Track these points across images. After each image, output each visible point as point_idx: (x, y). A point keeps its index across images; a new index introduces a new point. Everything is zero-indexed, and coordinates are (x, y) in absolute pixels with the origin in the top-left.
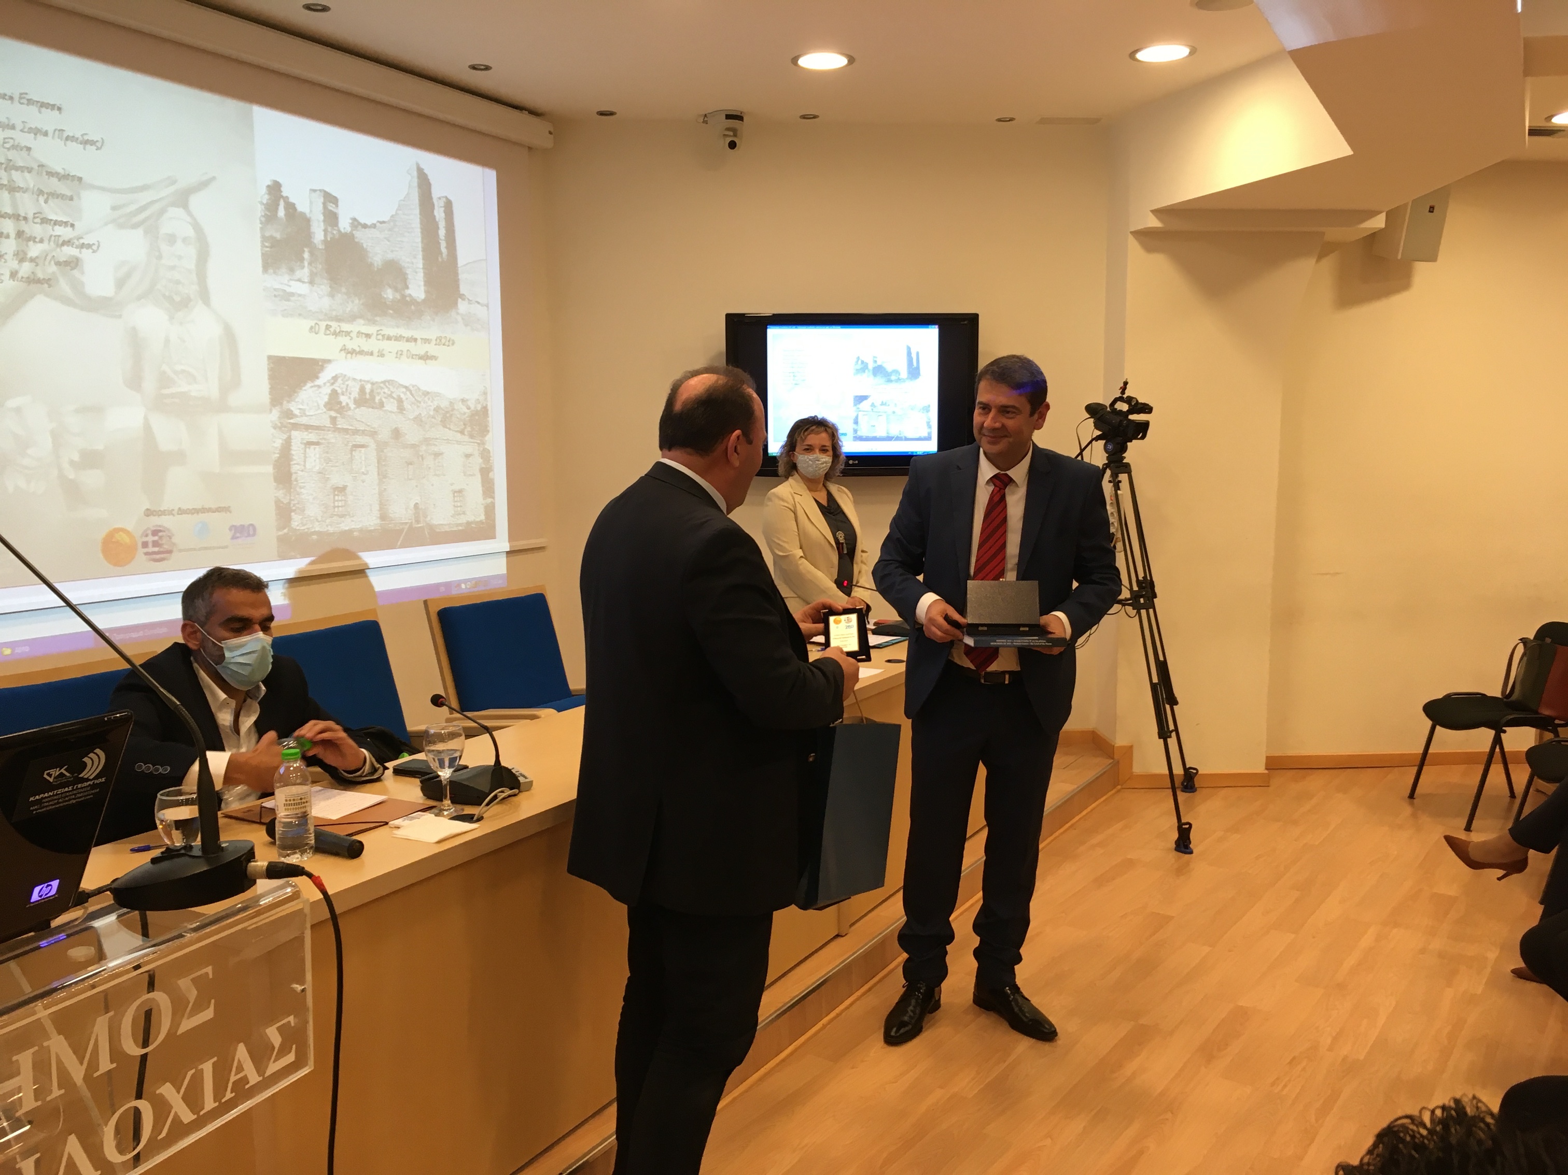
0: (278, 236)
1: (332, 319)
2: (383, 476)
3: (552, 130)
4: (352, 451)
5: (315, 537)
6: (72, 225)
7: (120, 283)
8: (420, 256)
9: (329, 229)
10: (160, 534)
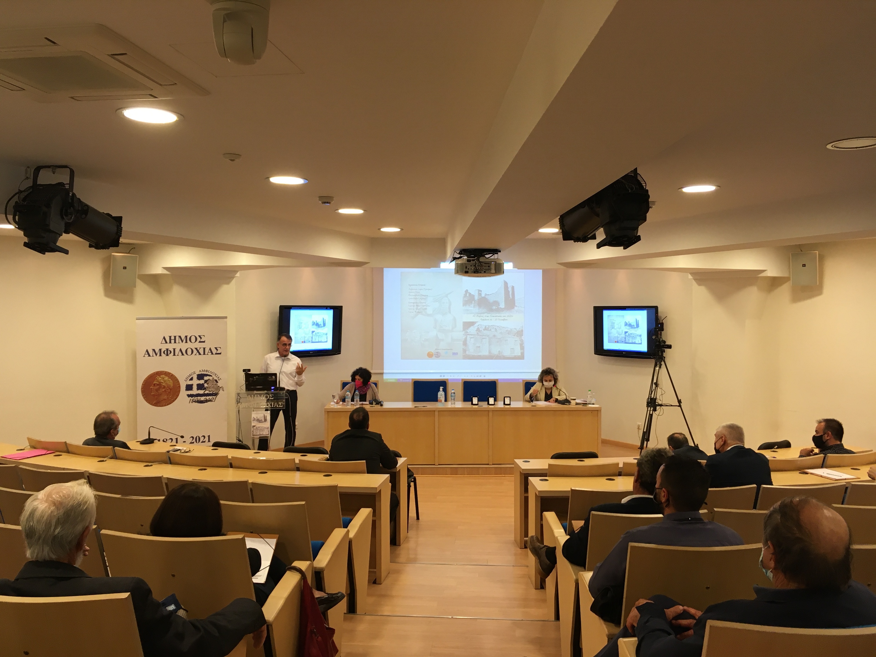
0: (466, 299)
1: (479, 314)
2: (490, 345)
4: (482, 339)
6: (426, 303)
8: (504, 299)
9: (479, 296)
10: (438, 353)
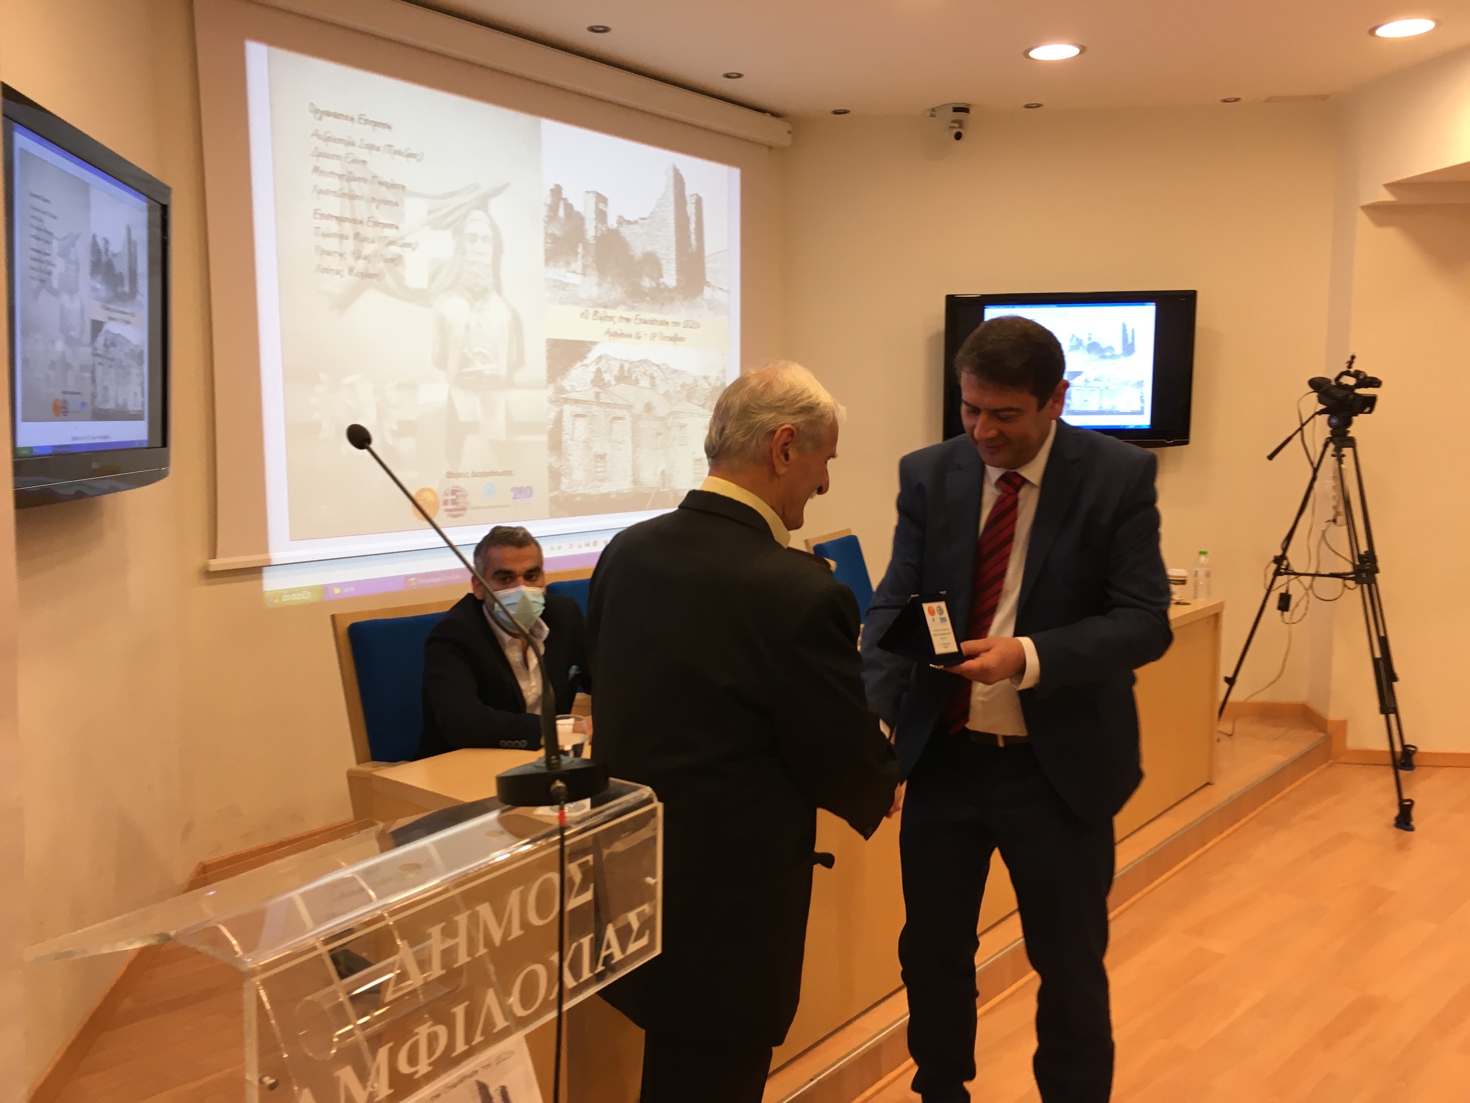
0: (558, 233)
1: (599, 305)
2: (636, 445)
3: (790, 130)
4: (611, 422)
5: (579, 499)
6: (397, 228)
7: (433, 277)
8: (673, 248)
9: (600, 226)
10: (458, 493)
